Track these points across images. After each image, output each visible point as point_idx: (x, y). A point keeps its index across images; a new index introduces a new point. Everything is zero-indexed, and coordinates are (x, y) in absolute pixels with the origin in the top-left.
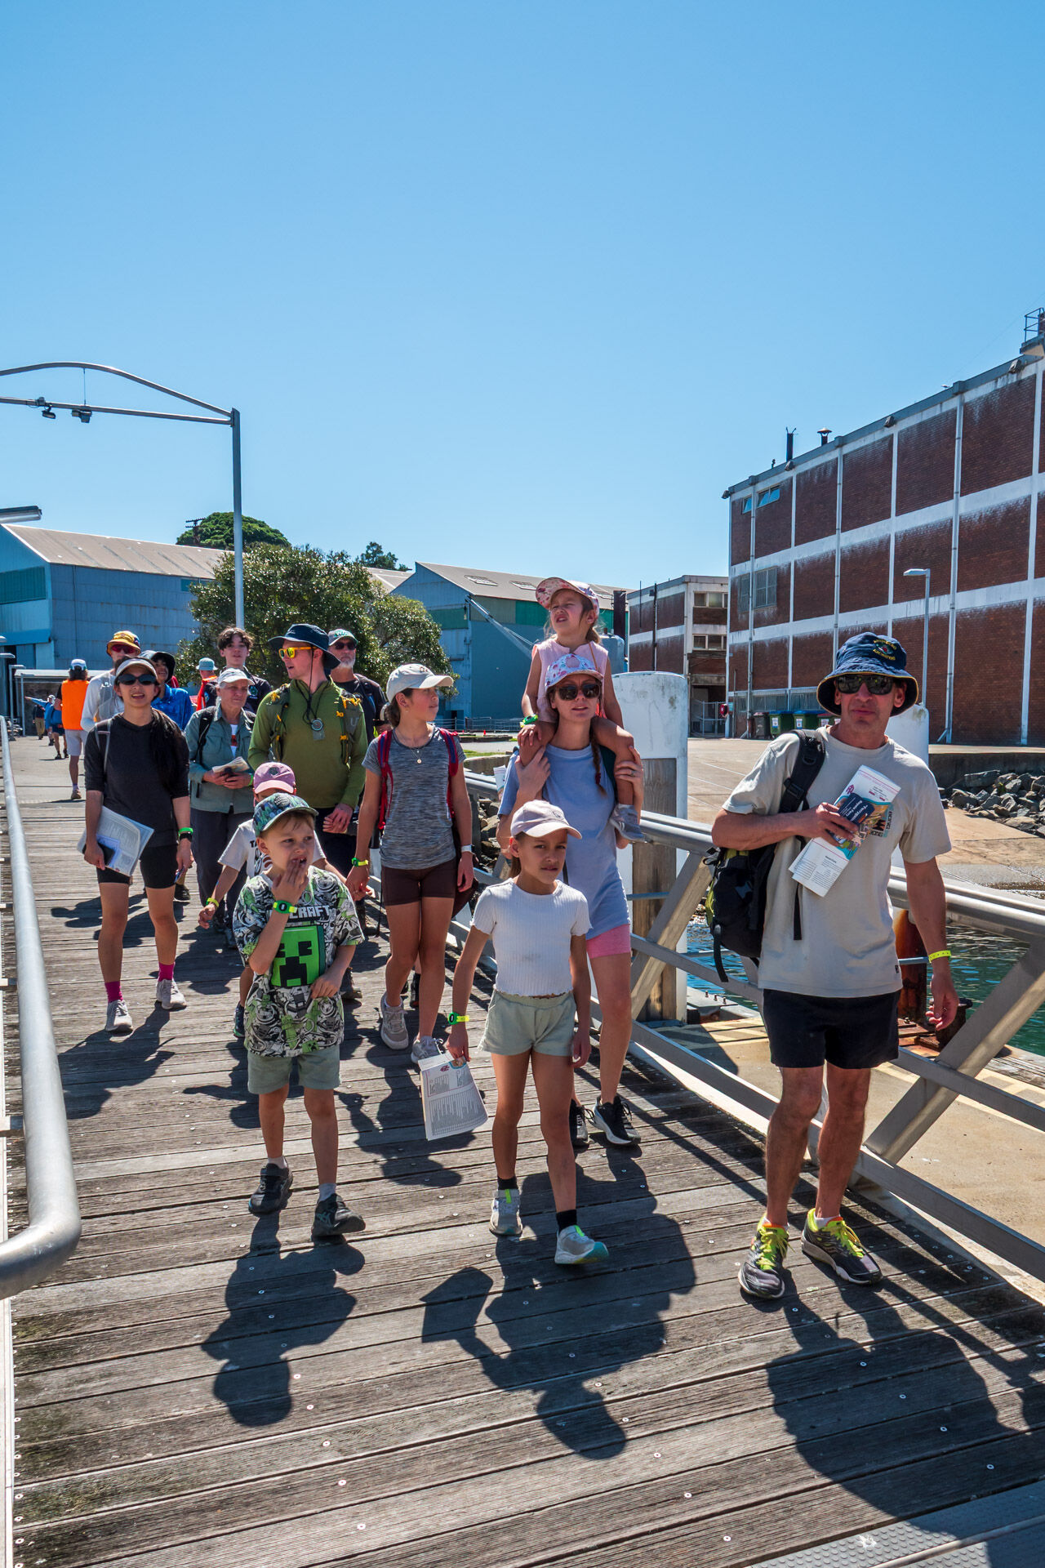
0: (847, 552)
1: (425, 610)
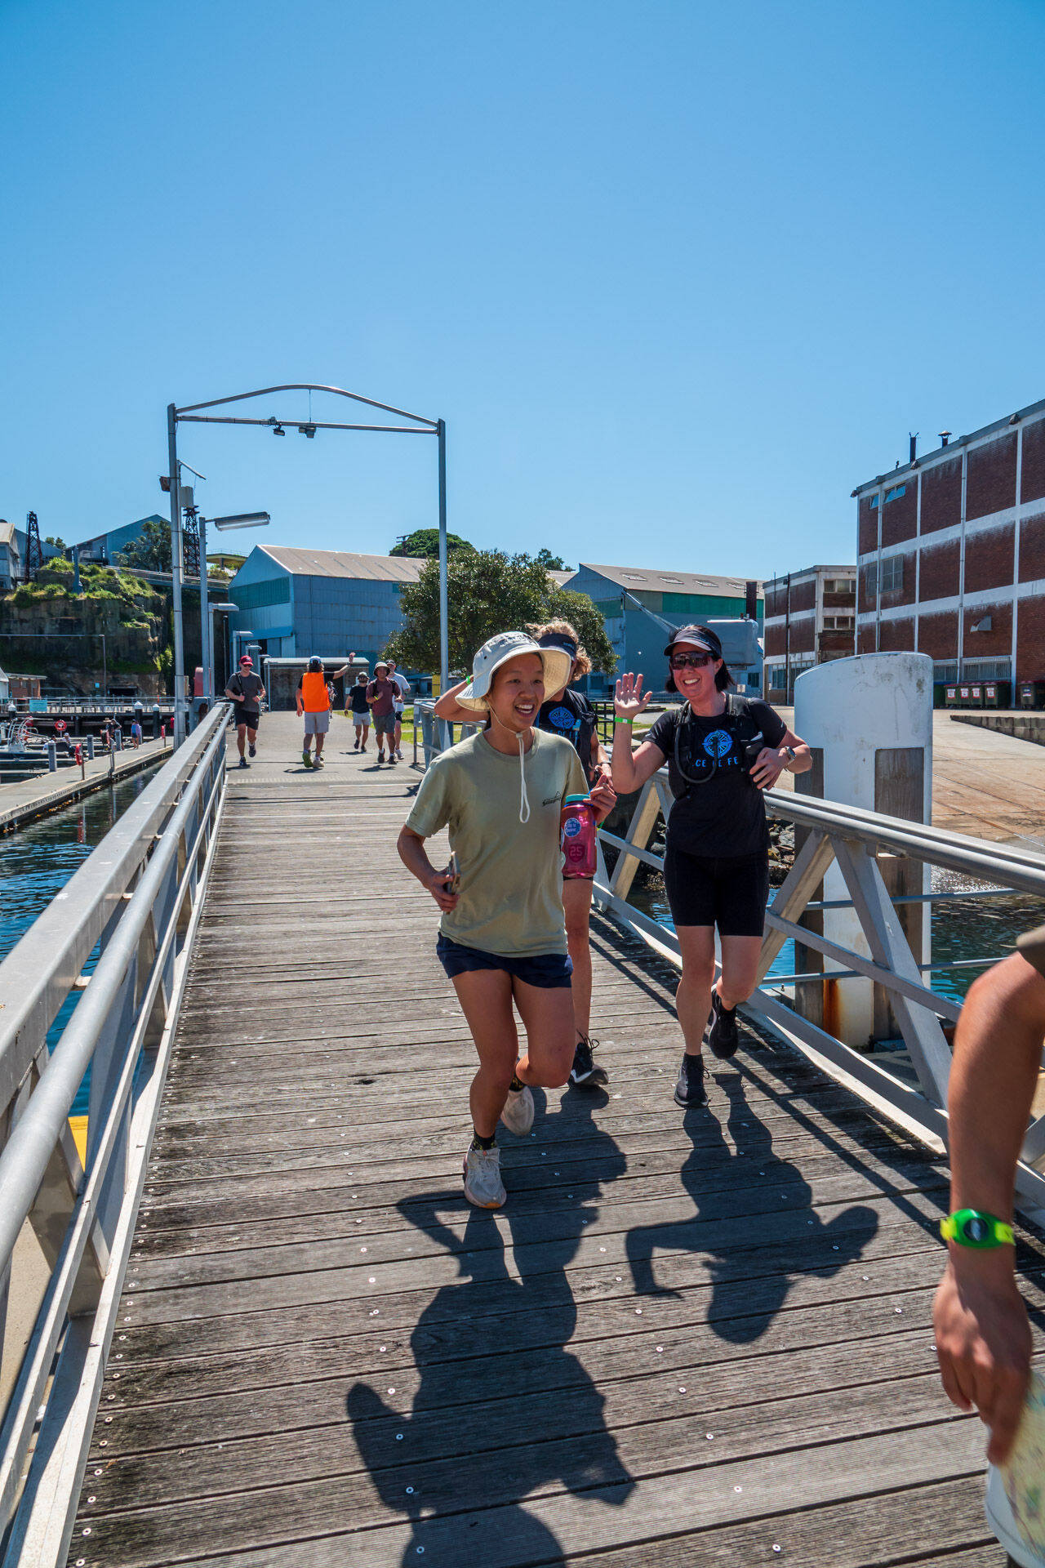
0: (971, 539)
1: (590, 602)
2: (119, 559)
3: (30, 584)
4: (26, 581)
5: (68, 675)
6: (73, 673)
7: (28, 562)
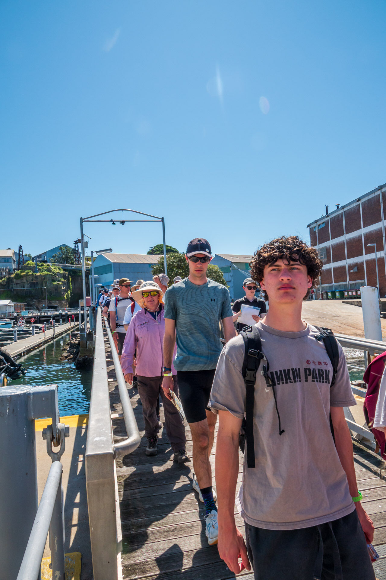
0: (348, 240)
1: (218, 268)
2: (51, 260)
3: (20, 270)
4: (18, 270)
5: (33, 302)
6: (35, 302)
7: (19, 263)
